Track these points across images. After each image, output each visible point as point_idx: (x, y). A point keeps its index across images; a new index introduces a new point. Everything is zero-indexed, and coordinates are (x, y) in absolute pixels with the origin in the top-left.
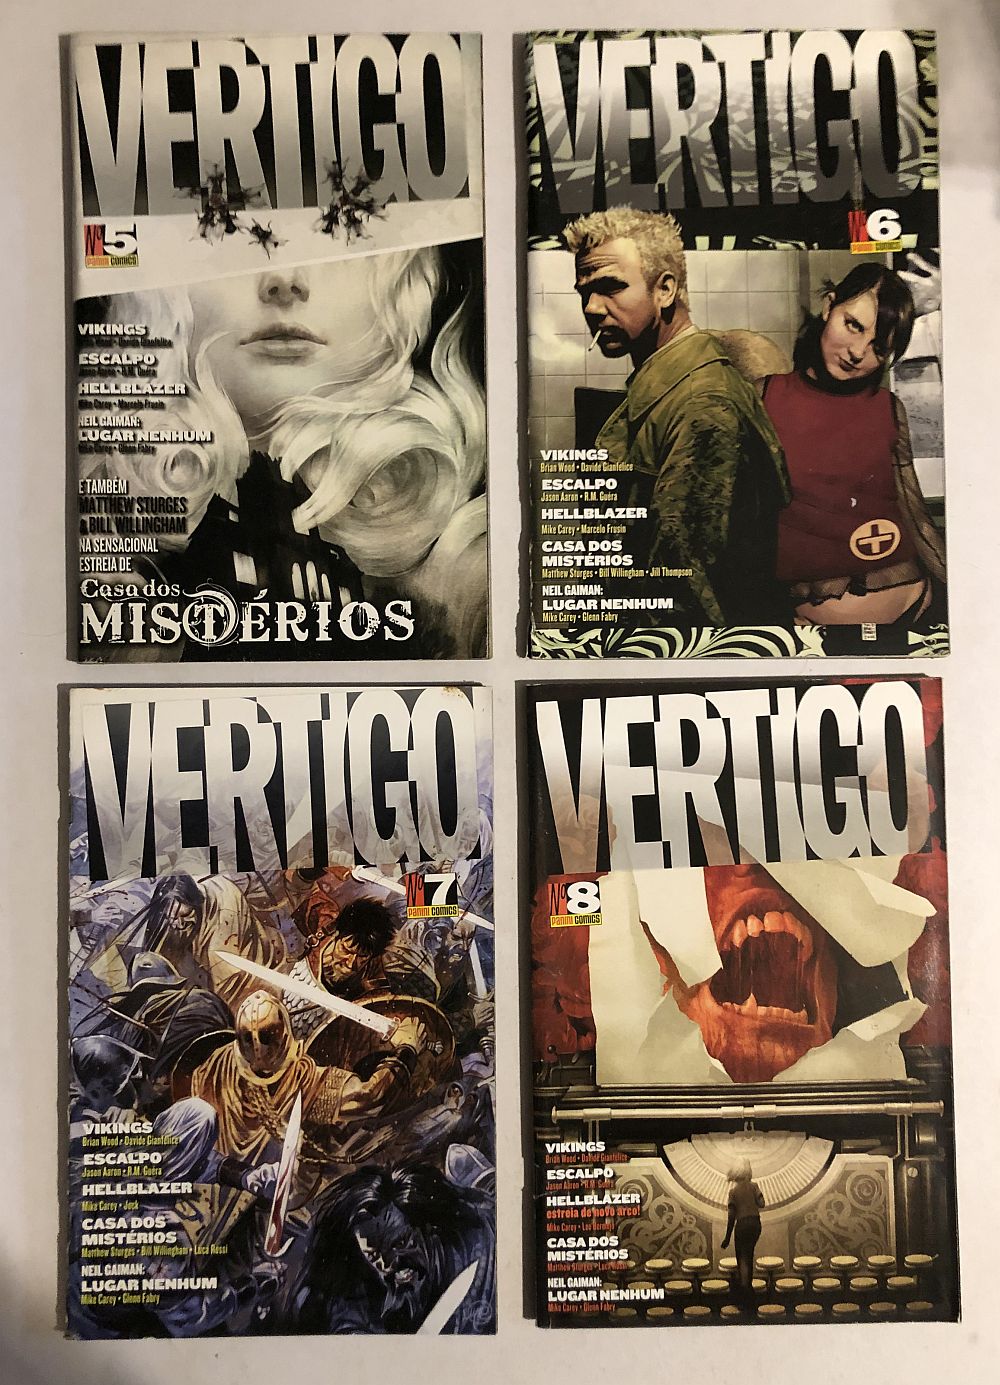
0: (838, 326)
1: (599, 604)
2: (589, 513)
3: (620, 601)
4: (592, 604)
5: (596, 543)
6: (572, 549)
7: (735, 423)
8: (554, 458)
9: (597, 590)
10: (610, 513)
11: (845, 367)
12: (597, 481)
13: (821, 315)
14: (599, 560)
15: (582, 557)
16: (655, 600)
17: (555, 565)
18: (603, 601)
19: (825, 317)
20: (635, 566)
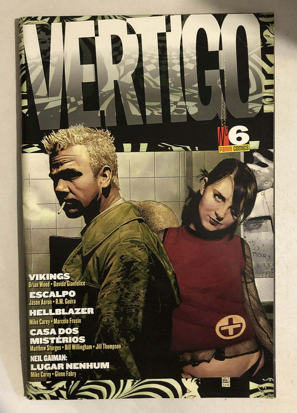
0: (209, 198)
1: (65, 366)
2: (58, 312)
3: (78, 364)
4: (61, 366)
5: (63, 329)
6: (48, 333)
7: (146, 257)
8: (37, 279)
9: (64, 357)
10: (71, 311)
11: (213, 223)
12: (63, 292)
13: (199, 191)
14: (65, 340)
15: (54, 338)
16: (99, 363)
17: (38, 343)
18: (67, 364)
19: (202, 193)
20: (87, 343)
